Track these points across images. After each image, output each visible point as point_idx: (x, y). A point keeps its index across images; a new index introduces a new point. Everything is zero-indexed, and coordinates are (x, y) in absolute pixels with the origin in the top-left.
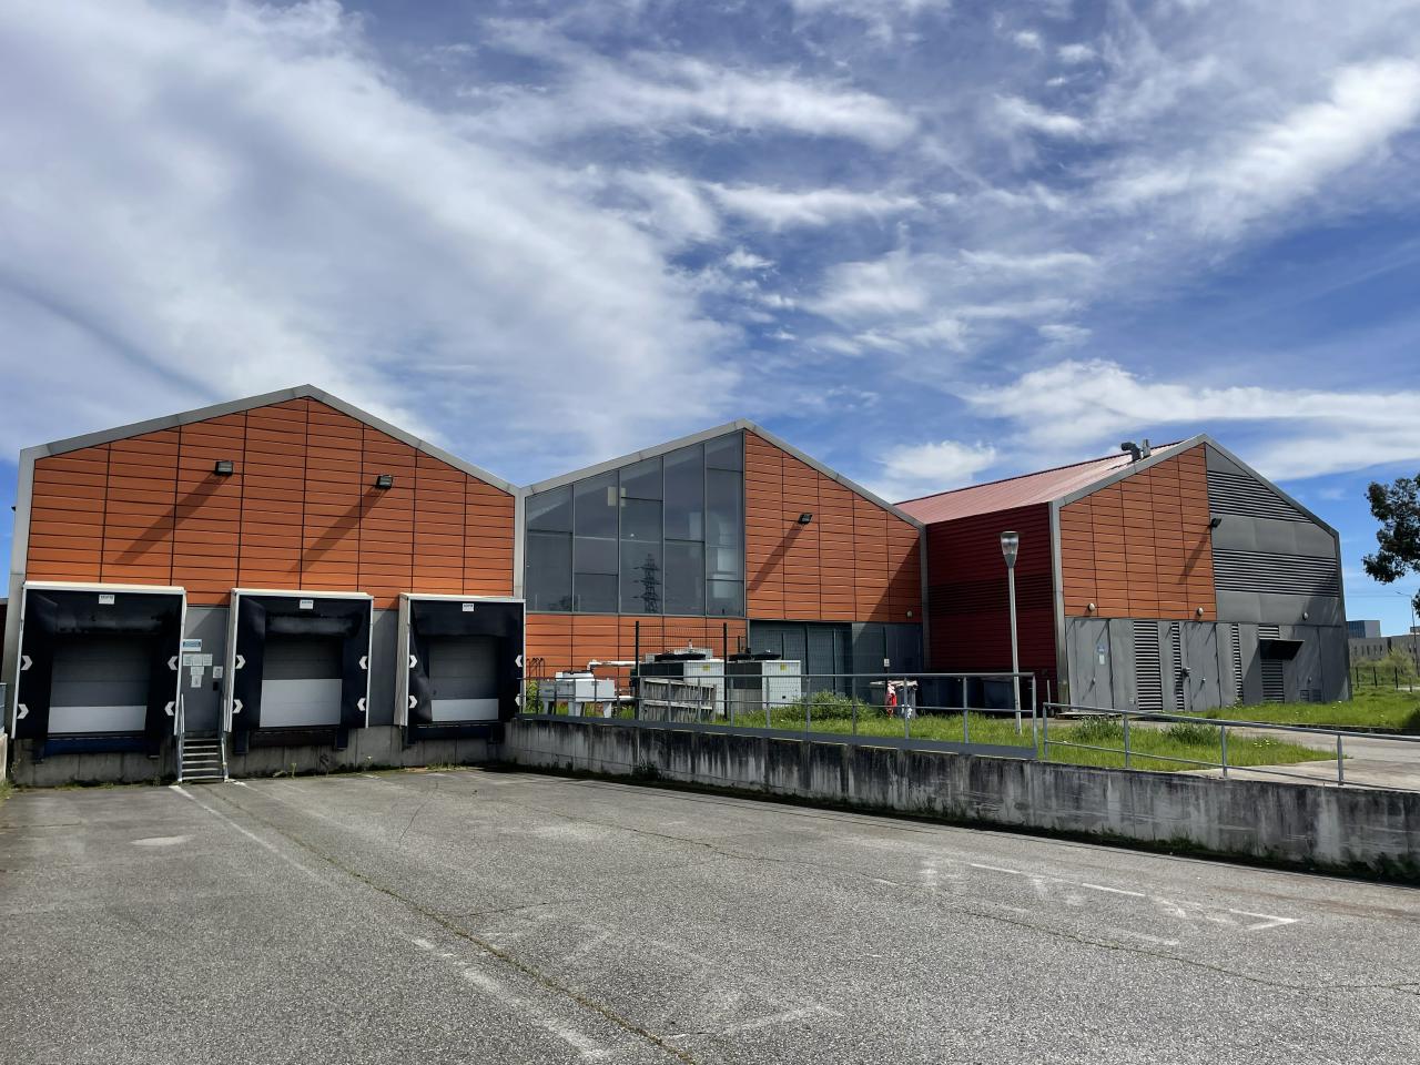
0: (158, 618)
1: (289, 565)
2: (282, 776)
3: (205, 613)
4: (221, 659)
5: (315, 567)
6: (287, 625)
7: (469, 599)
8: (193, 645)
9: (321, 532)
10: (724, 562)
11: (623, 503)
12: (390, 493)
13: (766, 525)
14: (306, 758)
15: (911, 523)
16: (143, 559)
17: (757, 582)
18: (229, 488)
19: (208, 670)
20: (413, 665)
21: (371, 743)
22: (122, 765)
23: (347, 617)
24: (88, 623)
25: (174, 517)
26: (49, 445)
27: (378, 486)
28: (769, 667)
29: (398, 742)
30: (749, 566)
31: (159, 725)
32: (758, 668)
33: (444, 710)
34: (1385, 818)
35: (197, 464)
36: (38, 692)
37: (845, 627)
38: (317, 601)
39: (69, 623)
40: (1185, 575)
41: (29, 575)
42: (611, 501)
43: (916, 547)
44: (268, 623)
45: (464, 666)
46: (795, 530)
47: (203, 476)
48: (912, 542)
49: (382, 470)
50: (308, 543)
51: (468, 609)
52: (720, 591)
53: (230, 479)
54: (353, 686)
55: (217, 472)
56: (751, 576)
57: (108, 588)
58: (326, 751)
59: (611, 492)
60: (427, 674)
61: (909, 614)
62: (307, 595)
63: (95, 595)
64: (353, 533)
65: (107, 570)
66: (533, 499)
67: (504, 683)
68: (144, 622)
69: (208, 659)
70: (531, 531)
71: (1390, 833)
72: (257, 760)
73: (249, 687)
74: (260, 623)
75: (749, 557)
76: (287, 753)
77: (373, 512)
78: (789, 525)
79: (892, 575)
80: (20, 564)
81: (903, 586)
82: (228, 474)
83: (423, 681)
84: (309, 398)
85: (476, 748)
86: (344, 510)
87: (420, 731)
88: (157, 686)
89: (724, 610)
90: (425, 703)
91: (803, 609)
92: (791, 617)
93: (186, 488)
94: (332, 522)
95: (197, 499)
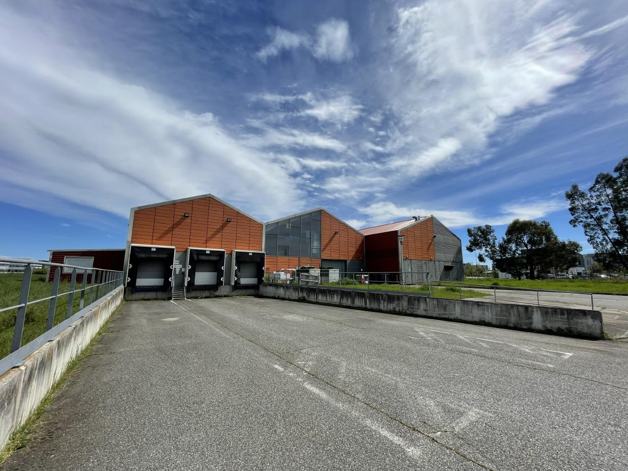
0: (167, 254)
1: (203, 242)
2: (201, 298)
3: (180, 253)
4: (184, 266)
5: (210, 242)
6: (203, 257)
7: (251, 252)
8: (177, 262)
9: (212, 233)
10: (316, 244)
11: (290, 228)
12: (230, 223)
13: (326, 236)
14: (207, 293)
15: (362, 235)
16: (163, 239)
17: (324, 249)
18: (188, 220)
19: (181, 269)
20: (236, 269)
21: (224, 290)
22: (157, 295)
23: (217, 256)
24: (148, 256)
25: (173, 228)
26: (139, 207)
27: (227, 221)
28: (331, 271)
29: (231, 290)
30: (322, 245)
31: (167, 284)
32: (328, 271)
33: (244, 281)
34: (559, 316)
35: (180, 213)
36: (133, 274)
37: (345, 261)
38: (211, 251)
39: (143, 255)
40: (428, 249)
41: (132, 242)
42: (287, 227)
43: (363, 241)
44: (197, 257)
45: (249, 269)
46: (334, 236)
47: (181, 217)
48: (362, 240)
49: (229, 217)
50: (209, 236)
51: (251, 254)
52: (314, 251)
54: (220, 274)
55: (184, 216)
56: (322, 248)
57: (154, 246)
58: (212, 291)
59: (287, 225)
60: (239, 271)
61: (361, 258)
62: (208, 250)
63: (150, 248)
64: (220, 234)
65: (154, 241)
66: (268, 225)
67: (259, 274)
68: (164, 256)
69: (181, 266)
70: (267, 234)
71: (561, 321)
72: (193, 294)
73: (192, 274)
75: (322, 243)
76: (201, 292)
77: (226, 228)
78: (332, 235)
79: (357, 248)
80: (130, 239)
81: (359, 251)
82: (188, 217)
83: (238, 273)
84: (210, 197)
85: (252, 291)
86: (218, 227)
87: (237, 287)
88: (167, 273)
89: (315, 256)
90: (239, 279)
91: (335, 256)
92: (332, 258)
93: (176, 220)
94: (215, 230)
95: (179, 223)
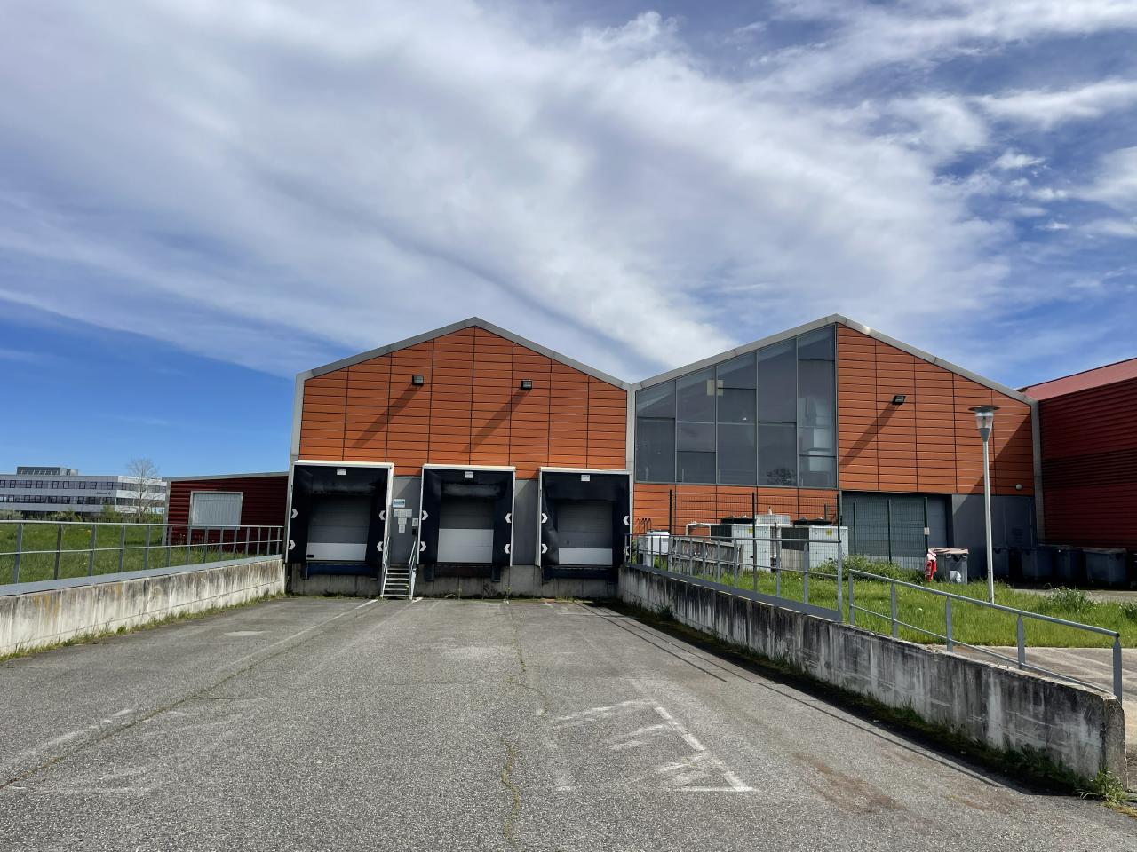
0: (373, 484)
1: (462, 447)
2: (451, 598)
3: (407, 481)
4: (416, 515)
5: (480, 448)
6: (456, 490)
7: (585, 471)
8: (400, 503)
9: (484, 423)
10: (820, 439)
11: (720, 393)
12: (532, 392)
13: (860, 407)
14: (474, 586)
16: (368, 444)
17: (849, 458)
18: (422, 394)
19: (409, 520)
20: (544, 521)
21: (519, 578)
22: (356, 584)
23: (496, 484)
24: (330, 488)
25: (388, 415)
26: (313, 370)
27: (522, 388)
28: (815, 532)
29: (538, 579)
30: (841, 444)
31: (373, 556)
33: (569, 556)
34: (1031, 707)
35: (402, 378)
36: (302, 533)
37: (946, 499)
38: (476, 473)
39: (319, 487)
41: (301, 456)
42: (710, 391)
43: (1027, 422)
44: (443, 489)
45: (591, 522)
46: (888, 412)
47: (406, 387)
48: (1022, 419)
49: (524, 376)
50: (475, 431)
51: (586, 479)
52: (815, 465)
53: (423, 388)
54: (502, 535)
55: (414, 384)
56: (843, 452)
57: (342, 464)
58: (487, 581)
59: (710, 384)
60: (556, 527)
61: (1018, 486)
62: (469, 468)
63: (334, 469)
64: (505, 423)
65: (347, 452)
66: (643, 391)
67: (617, 538)
68: (364, 487)
69: (409, 513)
70: (639, 418)
71: (1035, 724)
72: (441, 585)
73: (430, 533)
74: (437, 487)
75: (841, 436)
76: (461, 581)
77: (519, 408)
78: (882, 406)
80: (296, 451)
81: (1010, 462)
82: (421, 384)
83: (552, 533)
84: (475, 327)
85: (597, 587)
86: (499, 407)
87: (551, 570)
88: (374, 533)
89: (818, 481)
90: (553, 550)
91: (896, 480)
92: (884, 488)
93: (395, 395)
94: (491, 415)
95: (402, 402)
